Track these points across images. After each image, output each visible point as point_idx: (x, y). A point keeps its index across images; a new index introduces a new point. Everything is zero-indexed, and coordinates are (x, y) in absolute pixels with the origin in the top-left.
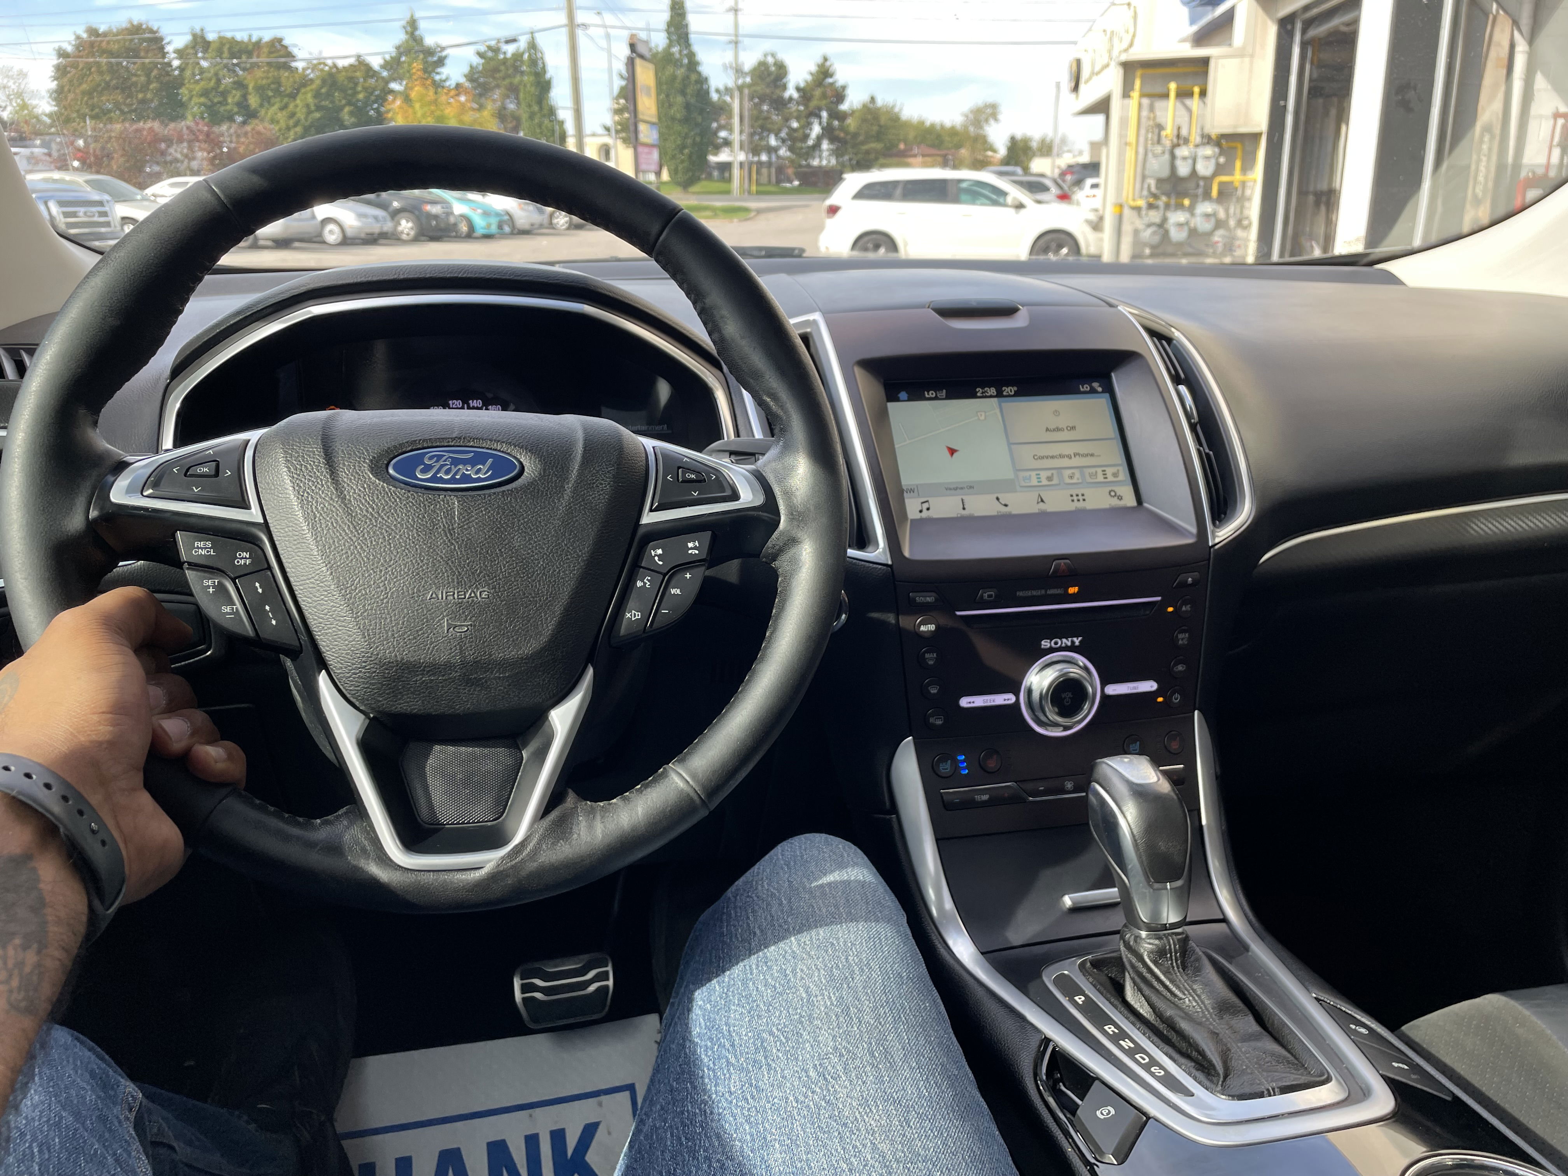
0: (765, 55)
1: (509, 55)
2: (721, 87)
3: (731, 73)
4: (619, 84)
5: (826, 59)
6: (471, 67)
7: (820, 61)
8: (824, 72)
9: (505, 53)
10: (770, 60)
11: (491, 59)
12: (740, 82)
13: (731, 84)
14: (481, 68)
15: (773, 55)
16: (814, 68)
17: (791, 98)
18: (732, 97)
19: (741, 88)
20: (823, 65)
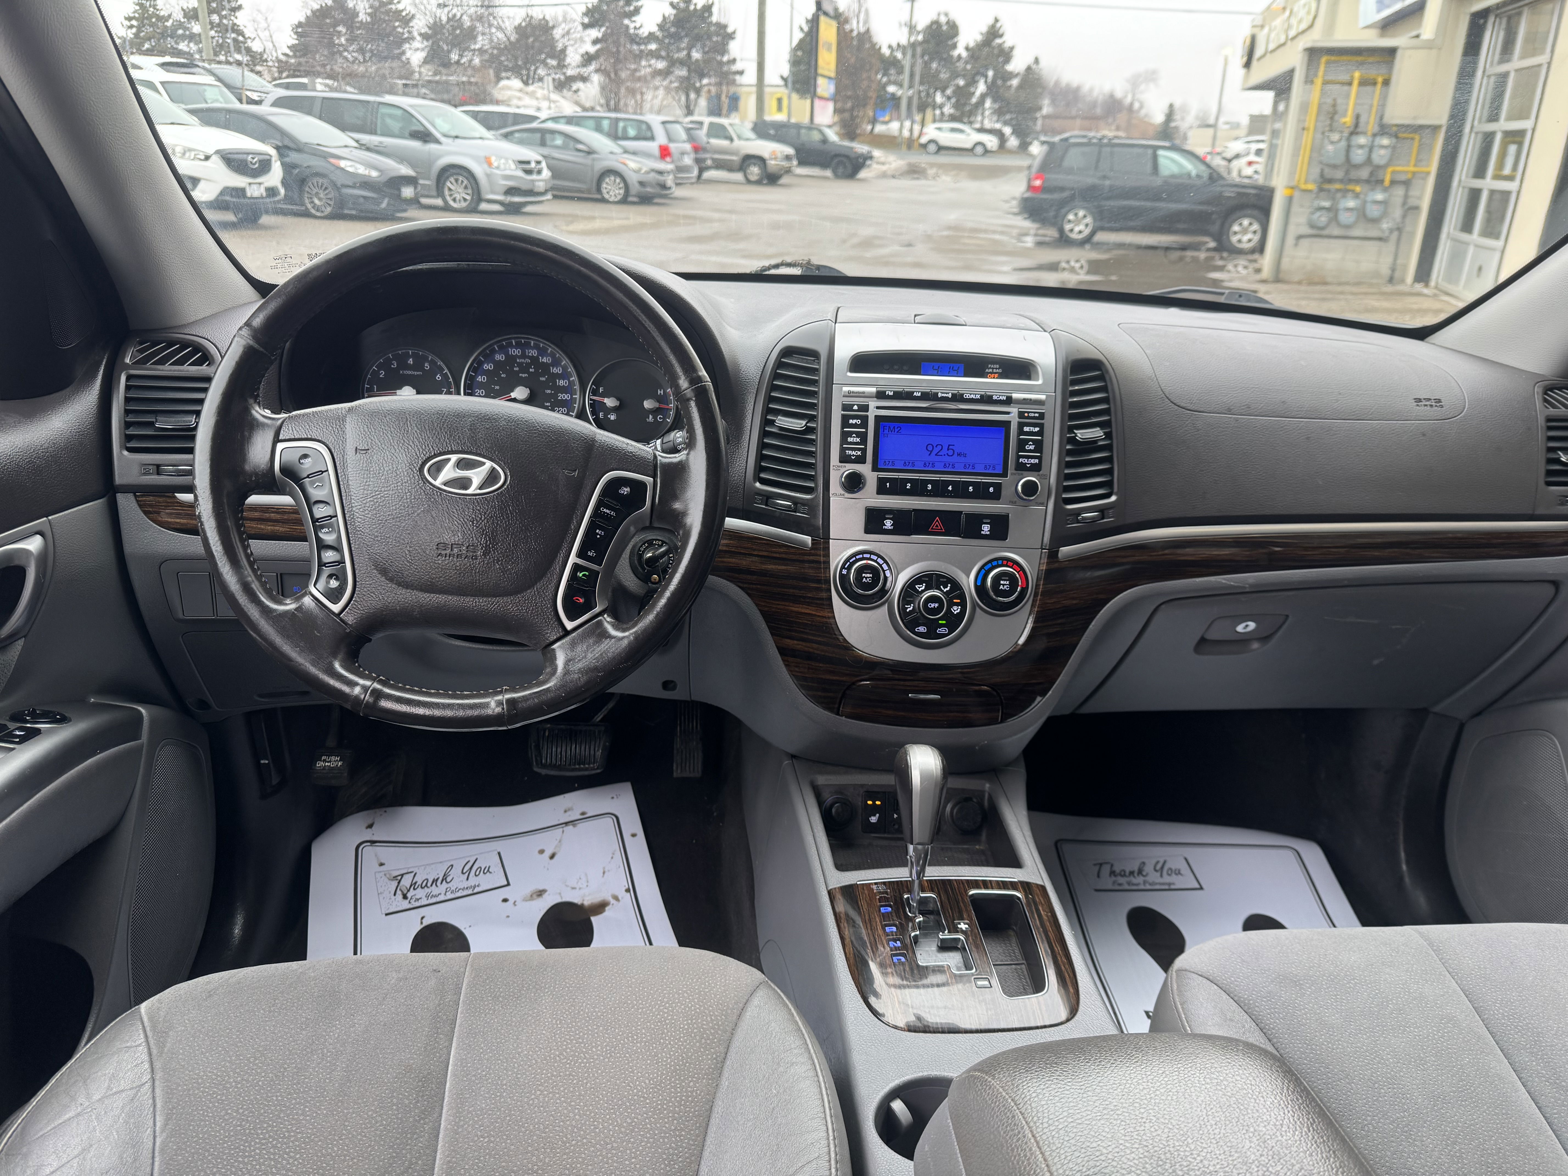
0: (939, 15)
1: (699, 7)
2: (894, 45)
3: (906, 30)
4: (798, 36)
5: (997, 20)
6: (664, 16)
7: (991, 21)
8: (993, 33)
9: (695, 5)
10: (943, 19)
11: (684, 10)
12: (912, 39)
13: (904, 41)
14: (672, 18)
15: (946, 15)
16: (984, 29)
17: (959, 57)
18: (904, 54)
19: (913, 46)
20: (993, 26)
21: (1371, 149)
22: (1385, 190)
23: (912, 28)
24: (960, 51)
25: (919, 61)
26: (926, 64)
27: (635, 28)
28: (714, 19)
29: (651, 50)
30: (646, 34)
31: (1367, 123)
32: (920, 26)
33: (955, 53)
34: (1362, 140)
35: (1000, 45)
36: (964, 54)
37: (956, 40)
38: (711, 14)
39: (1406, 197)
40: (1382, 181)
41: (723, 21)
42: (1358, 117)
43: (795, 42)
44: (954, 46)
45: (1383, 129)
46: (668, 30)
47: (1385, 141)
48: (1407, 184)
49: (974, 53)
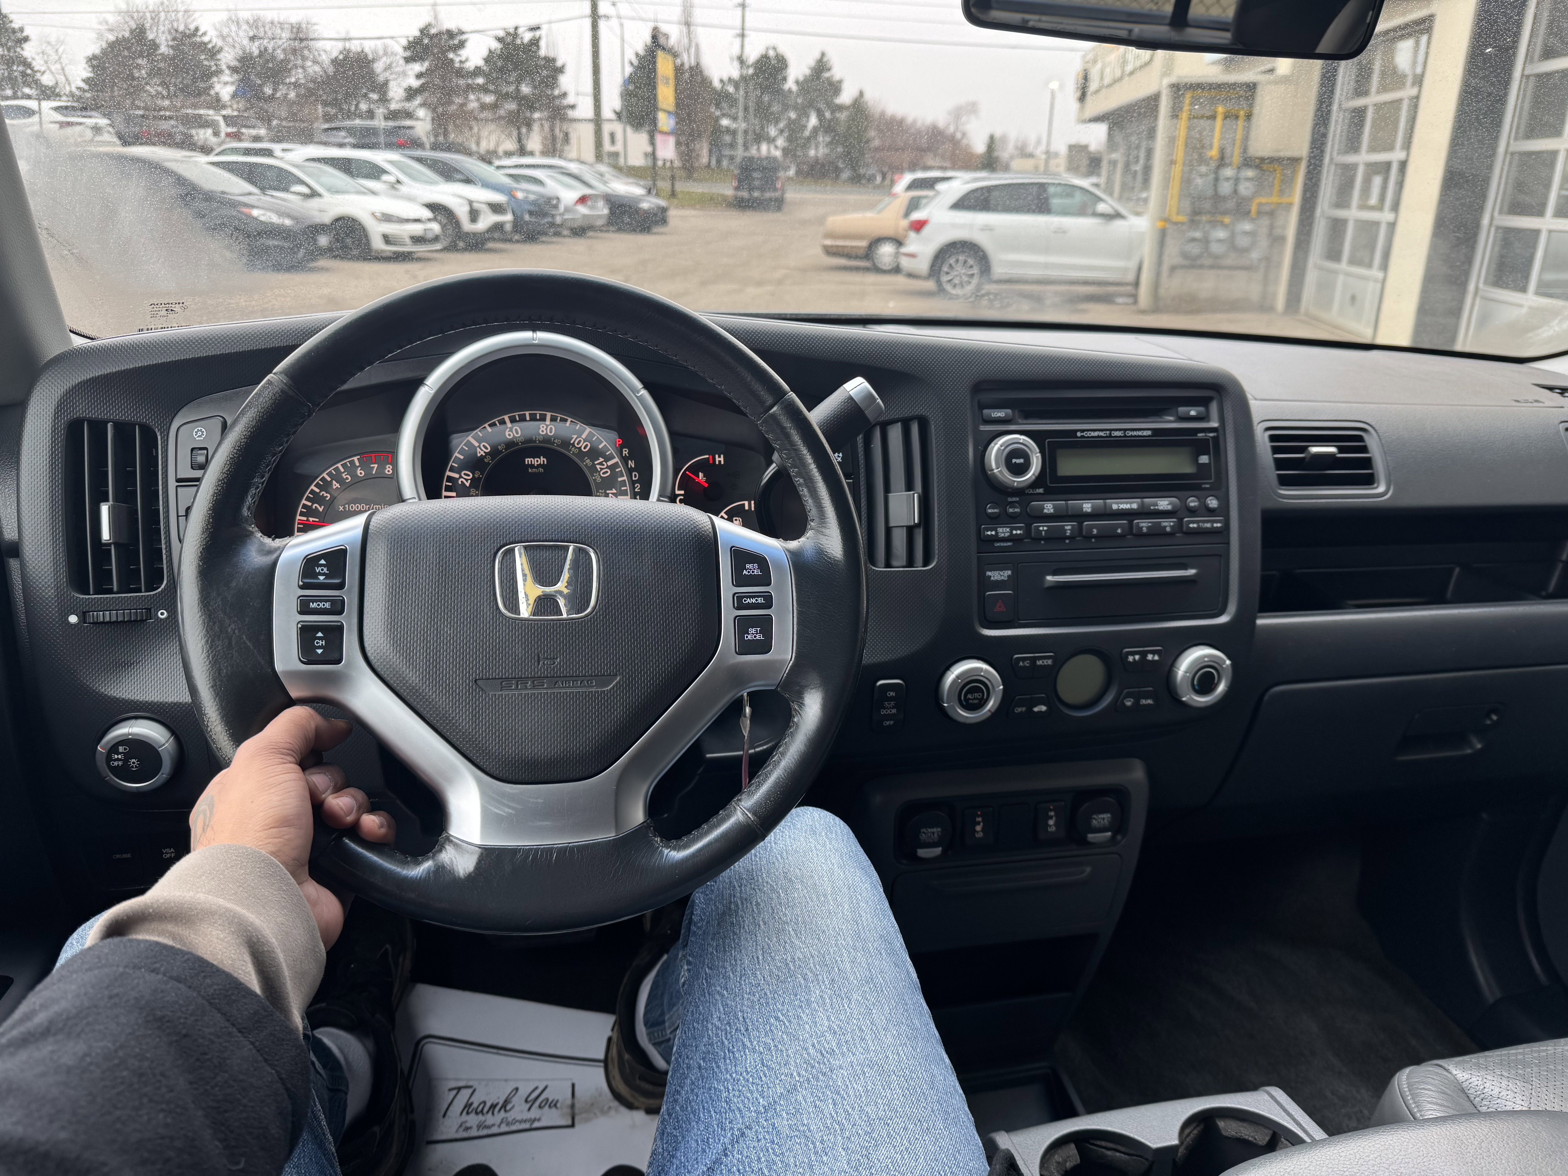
0: (767, 49)
1: (526, 42)
2: (725, 78)
3: (736, 64)
4: (629, 70)
5: (824, 55)
6: (489, 50)
7: (818, 56)
8: (821, 67)
9: (522, 38)
10: (772, 53)
11: (510, 44)
12: (744, 73)
13: (735, 75)
14: (499, 52)
15: (775, 49)
16: (812, 63)
17: (790, 91)
19: (745, 79)
20: (821, 60)
21: (1237, 180)
22: (1253, 220)
23: (743, 63)
24: (790, 84)
25: (752, 95)
26: (759, 99)
27: (461, 62)
28: (543, 52)
29: (478, 85)
30: (472, 68)
31: (1232, 156)
32: (750, 61)
33: (786, 87)
34: (1228, 172)
35: (830, 78)
36: (794, 88)
37: (785, 74)
38: (538, 47)
39: (1272, 227)
40: (1249, 212)
41: (551, 55)
42: (1222, 151)
43: (627, 74)
44: (785, 79)
45: (1248, 162)
46: (494, 64)
47: (1250, 173)
48: (1271, 214)
49: (804, 85)
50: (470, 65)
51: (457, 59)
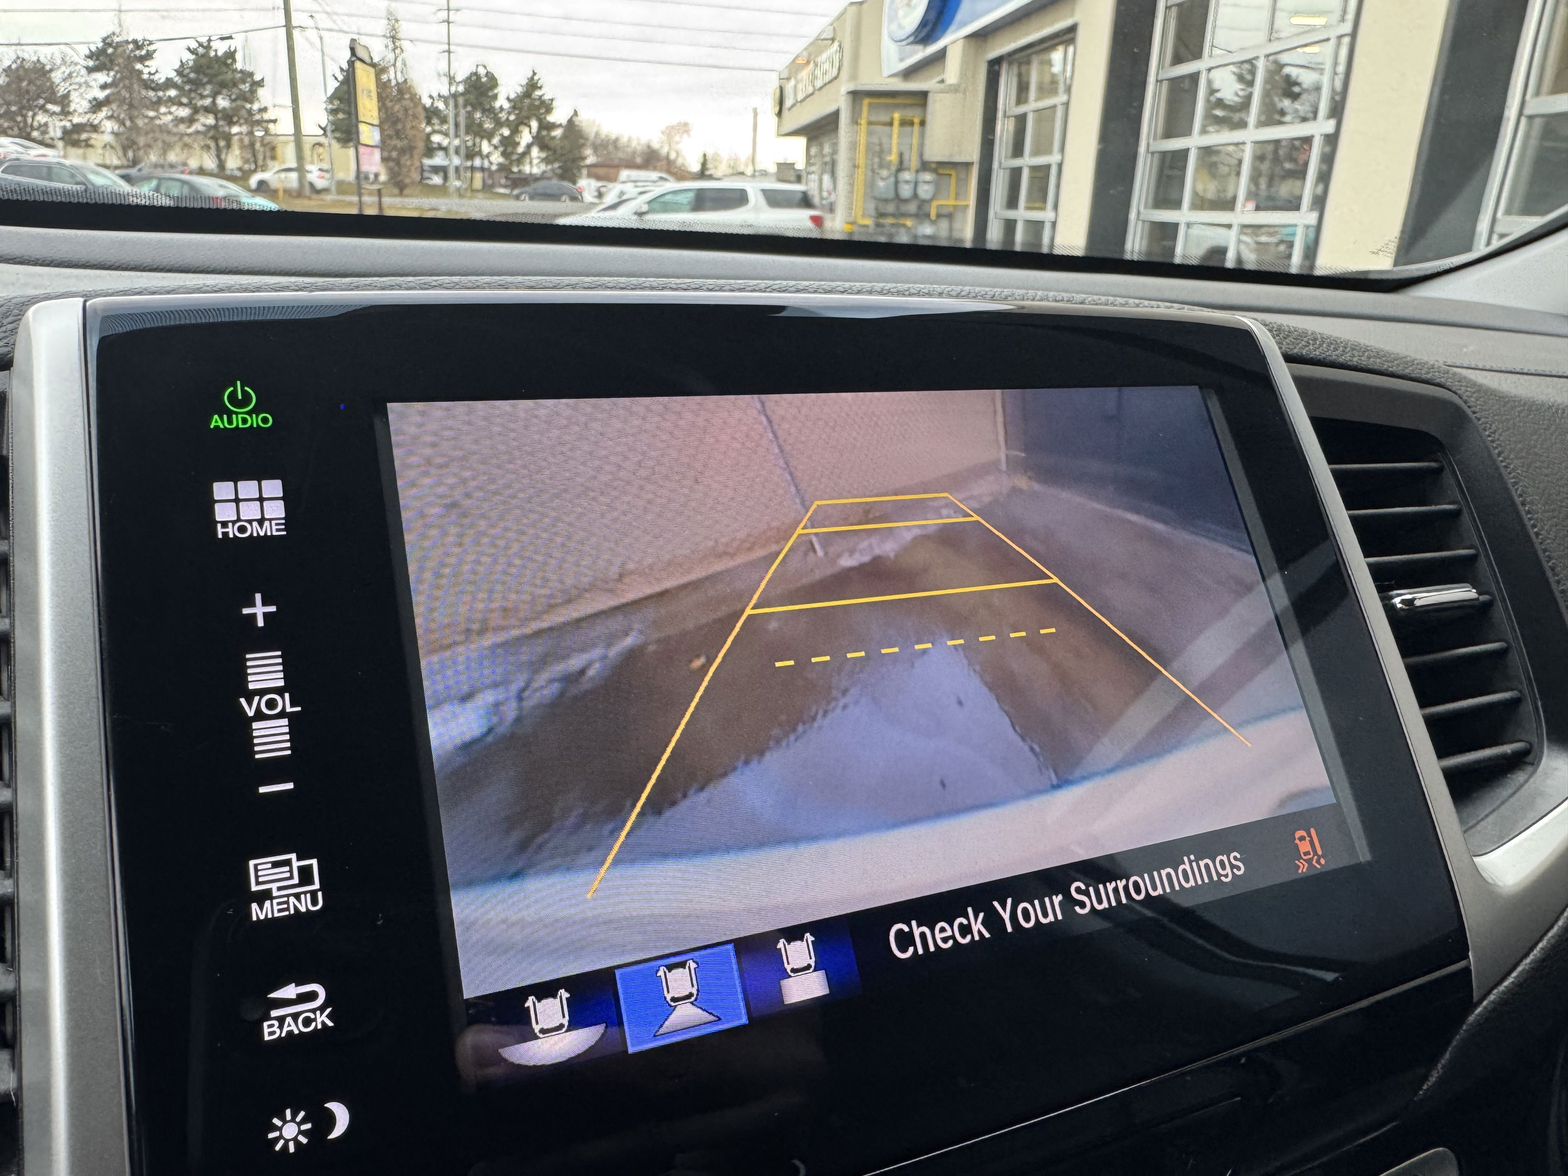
0: (477, 66)
1: (220, 53)
2: (435, 95)
3: (446, 80)
4: (333, 85)
5: (535, 73)
6: (181, 61)
7: (530, 74)
8: (532, 85)
9: (216, 51)
10: (482, 71)
11: (203, 56)
12: (453, 89)
13: (445, 92)
14: (191, 63)
15: (485, 67)
16: (524, 82)
17: (501, 108)
18: (446, 104)
19: (455, 96)
20: (532, 78)
23: (452, 80)
24: (501, 102)
25: (463, 112)
26: (470, 116)
27: (150, 73)
28: (239, 66)
29: (169, 96)
30: (162, 80)
32: (459, 78)
33: (497, 104)
35: (541, 97)
36: (506, 105)
37: (496, 91)
38: (234, 60)
41: (248, 68)
43: (330, 91)
44: (495, 97)
46: (186, 76)
49: (516, 104)
50: (160, 78)
51: (146, 70)
